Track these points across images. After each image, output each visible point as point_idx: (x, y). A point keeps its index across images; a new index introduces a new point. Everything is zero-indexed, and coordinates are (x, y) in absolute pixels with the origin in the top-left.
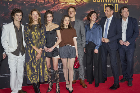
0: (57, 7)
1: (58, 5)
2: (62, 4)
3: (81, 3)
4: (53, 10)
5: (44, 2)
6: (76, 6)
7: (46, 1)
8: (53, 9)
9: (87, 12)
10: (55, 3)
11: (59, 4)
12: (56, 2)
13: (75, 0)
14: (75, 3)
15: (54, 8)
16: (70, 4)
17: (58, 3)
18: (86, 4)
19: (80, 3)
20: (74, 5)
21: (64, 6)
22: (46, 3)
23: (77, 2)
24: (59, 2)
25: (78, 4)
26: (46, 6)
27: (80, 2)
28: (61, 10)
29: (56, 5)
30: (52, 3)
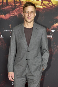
0: (19, 10)
1: (19, 8)
3: (50, 5)
4: (13, 15)
5: (2, 4)
6: (43, 9)
7: (5, 3)
8: (13, 13)
9: (56, 18)
10: (15, 6)
12: (17, 5)
13: (42, 2)
14: (42, 6)
15: (14, 11)
17: (19, 6)
18: (56, 7)
19: (48, 6)
22: (4, 5)
23: (44, 5)
24: (21, 4)
25: (45, 7)
26: (4, 9)
27: (48, 4)
29: (17, 7)
30: (12, 5)
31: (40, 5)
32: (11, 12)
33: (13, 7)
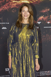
0: (8, 5)
1: (9, 3)
2: (14, 1)
4: (4, 9)
8: (4, 8)
9: (41, 11)
11: (11, 2)
14: (29, 1)
15: (5, 6)
16: (22, 2)
17: (9, 1)
19: (34, 1)
20: (28, 3)
21: (16, 4)
23: (31, 0)
25: (32, 2)
28: (13, 8)
31: (27, 1)
32: (2, 7)
33: (3, 2)
